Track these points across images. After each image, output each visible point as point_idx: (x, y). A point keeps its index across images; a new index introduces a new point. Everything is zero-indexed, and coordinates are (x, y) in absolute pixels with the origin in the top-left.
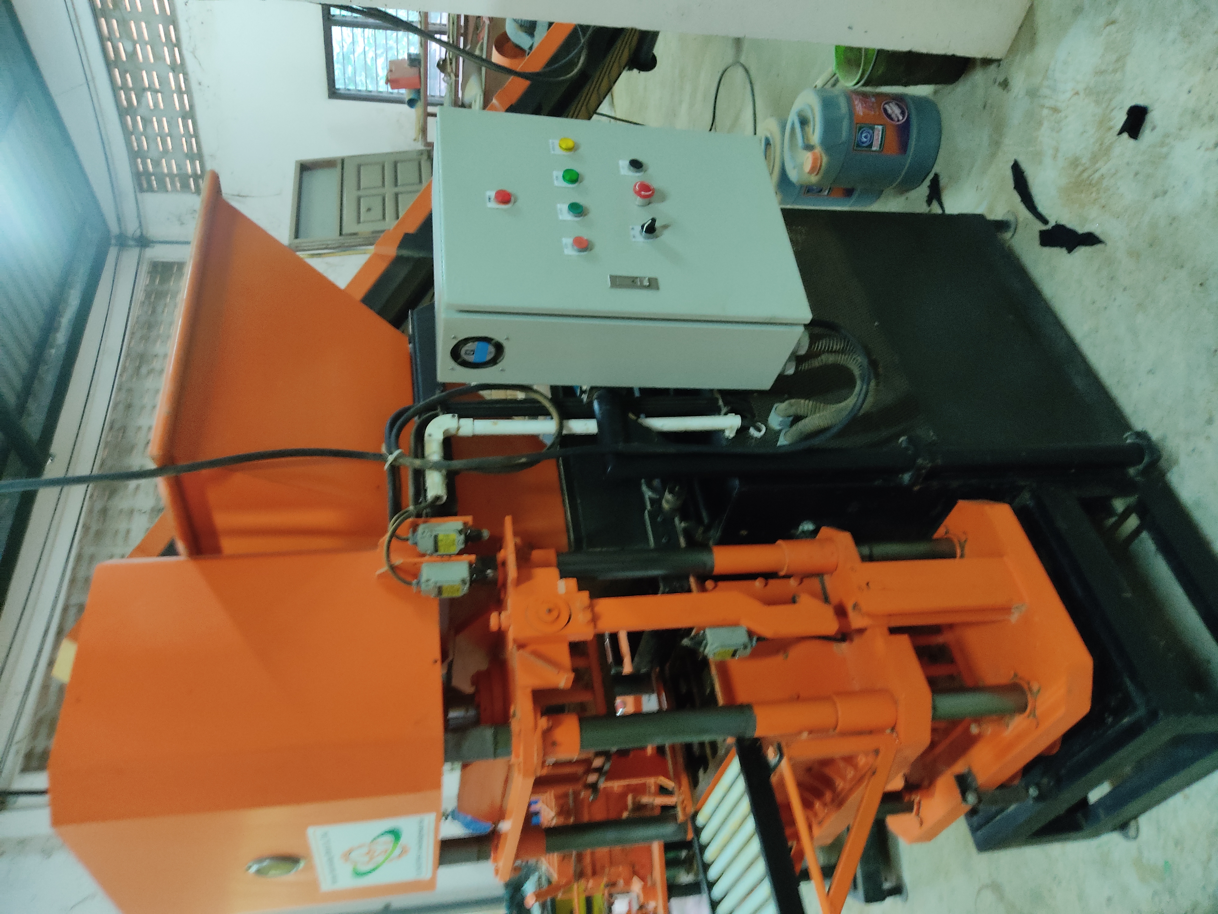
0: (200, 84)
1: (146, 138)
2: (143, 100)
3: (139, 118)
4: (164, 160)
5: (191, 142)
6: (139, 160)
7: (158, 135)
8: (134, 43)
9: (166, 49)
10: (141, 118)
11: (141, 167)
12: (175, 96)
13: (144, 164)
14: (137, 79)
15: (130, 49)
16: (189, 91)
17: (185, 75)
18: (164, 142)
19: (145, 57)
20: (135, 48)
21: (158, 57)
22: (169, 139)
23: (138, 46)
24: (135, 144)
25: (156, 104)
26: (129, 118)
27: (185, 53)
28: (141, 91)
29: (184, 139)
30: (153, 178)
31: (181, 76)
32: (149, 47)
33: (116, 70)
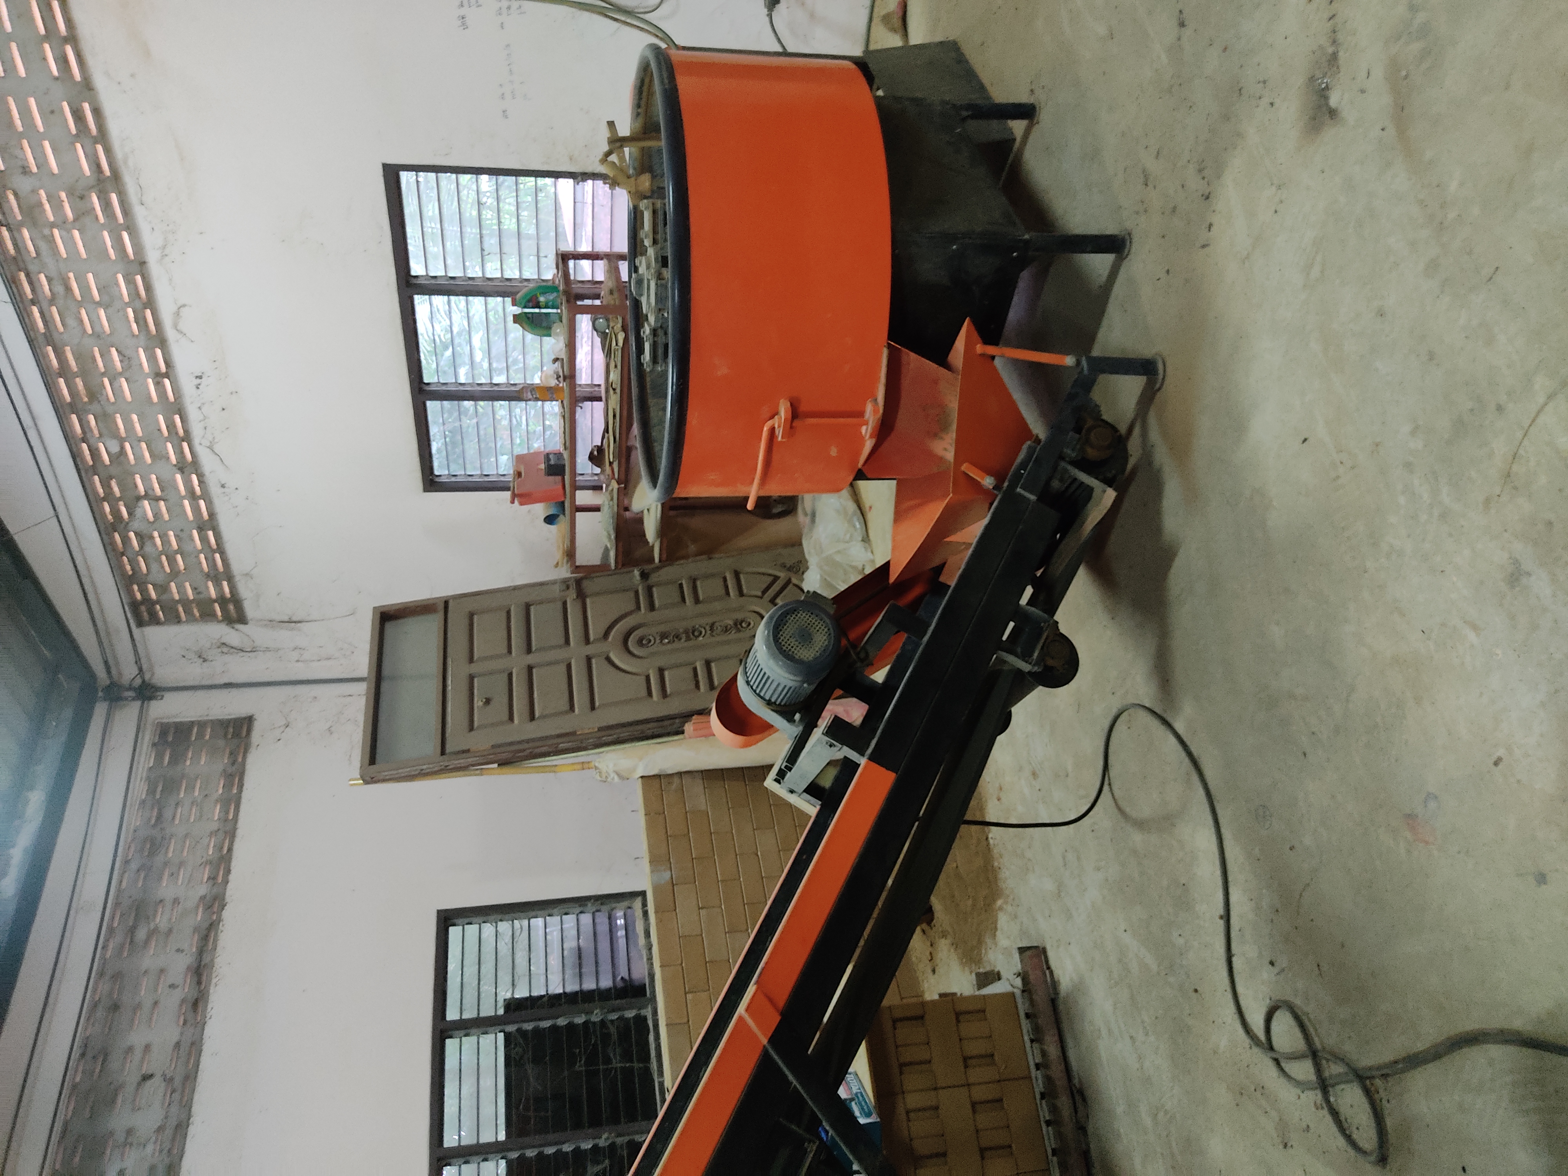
0: (223, 486)
1: (143, 557)
2: (138, 512)
3: (132, 535)
4: (173, 584)
5: (214, 560)
6: (135, 587)
7: (161, 553)
8: (122, 441)
9: (169, 445)
10: (136, 534)
11: (139, 596)
12: (186, 503)
13: (143, 591)
14: (127, 485)
15: (115, 448)
16: (206, 496)
17: (200, 477)
18: (172, 561)
19: (139, 457)
20: (122, 448)
21: (158, 456)
22: (179, 557)
23: (127, 446)
24: (128, 567)
25: (157, 515)
26: (117, 536)
27: (199, 449)
28: (133, 502)
29: (202, 556)
30: (158, 607)
31: (194, 477)
32: (144, 445)
33: (96, 478)
